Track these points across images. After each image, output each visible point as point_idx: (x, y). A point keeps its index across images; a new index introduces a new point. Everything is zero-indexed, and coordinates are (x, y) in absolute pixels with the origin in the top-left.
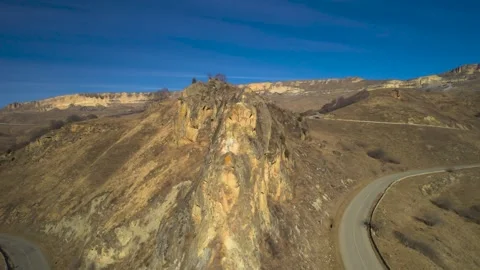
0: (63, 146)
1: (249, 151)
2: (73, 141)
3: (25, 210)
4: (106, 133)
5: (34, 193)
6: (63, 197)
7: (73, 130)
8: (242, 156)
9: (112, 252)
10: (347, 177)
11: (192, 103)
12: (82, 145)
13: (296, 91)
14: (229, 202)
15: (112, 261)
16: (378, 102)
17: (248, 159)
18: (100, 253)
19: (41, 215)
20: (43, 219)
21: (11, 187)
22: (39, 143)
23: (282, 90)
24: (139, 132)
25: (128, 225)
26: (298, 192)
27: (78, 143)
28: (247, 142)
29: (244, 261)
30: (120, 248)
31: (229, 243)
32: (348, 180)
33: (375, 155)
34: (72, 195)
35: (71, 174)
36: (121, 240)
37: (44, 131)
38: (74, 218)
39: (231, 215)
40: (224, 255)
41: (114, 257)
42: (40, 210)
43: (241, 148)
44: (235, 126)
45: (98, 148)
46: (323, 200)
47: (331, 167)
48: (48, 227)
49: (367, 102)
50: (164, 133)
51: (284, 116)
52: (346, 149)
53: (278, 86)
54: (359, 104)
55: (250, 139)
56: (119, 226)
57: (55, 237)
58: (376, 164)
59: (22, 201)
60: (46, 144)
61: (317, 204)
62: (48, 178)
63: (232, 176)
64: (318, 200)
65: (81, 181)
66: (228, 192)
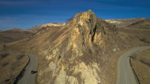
0: (45, 33)
1: (86, 25)
2: (47, 32)
3: (34, 49)
4: (55, 30)
5: (37, 45)
6: (43, 46)
7: (47, 29)
8: (84, 26)
9: (51, 56)
10: (128, 45)
11: (77, 18)
12: (49, 33)
13: (119, 23)
14: (76, 36)
15: (51, 58)
16: (147, 23)
17: (85, 27)
18: (49, 56)
19: (38, 50)
20: (38, 51)
21: (32, 44)
22: (39, 33)
23: (114, 22)
24: (64, 29)
25: (55, 49)
26: (108, 45)
27: (48, 33)
28: (85, 22)
29: (78, 51)
30: (53, 55)
31: (75, 46)
32: (129, 46)
33: (142, 40)
34: (45, 45)
35: (46, 40)
36: (54, 53)
37: (40, 30)
38: (45, 50)
39: (76, 39)
40: (73, 48)
41: (52, 57)
42: (38, 49)
43: (83, 24)
44: (82, 18)
45: (53, 34)
46: (117, 50)
47: (123, 41)
48: (39, 53)
49: (142, 23)
50: (70, 28)
51: (108, 25)
52: (130, 37)
53: (113, 21)
54: (139, 24)
55: (86, 21)
56: (54, 49)
57: (41, 55)
58: (142, 43)
59: (34, 47)
60: (41, 33)
61: (115, 50)
62: (40, 41)
63: (78, 29)
64: (115, 49)
65: (48, 42)
66: (76, 33)
